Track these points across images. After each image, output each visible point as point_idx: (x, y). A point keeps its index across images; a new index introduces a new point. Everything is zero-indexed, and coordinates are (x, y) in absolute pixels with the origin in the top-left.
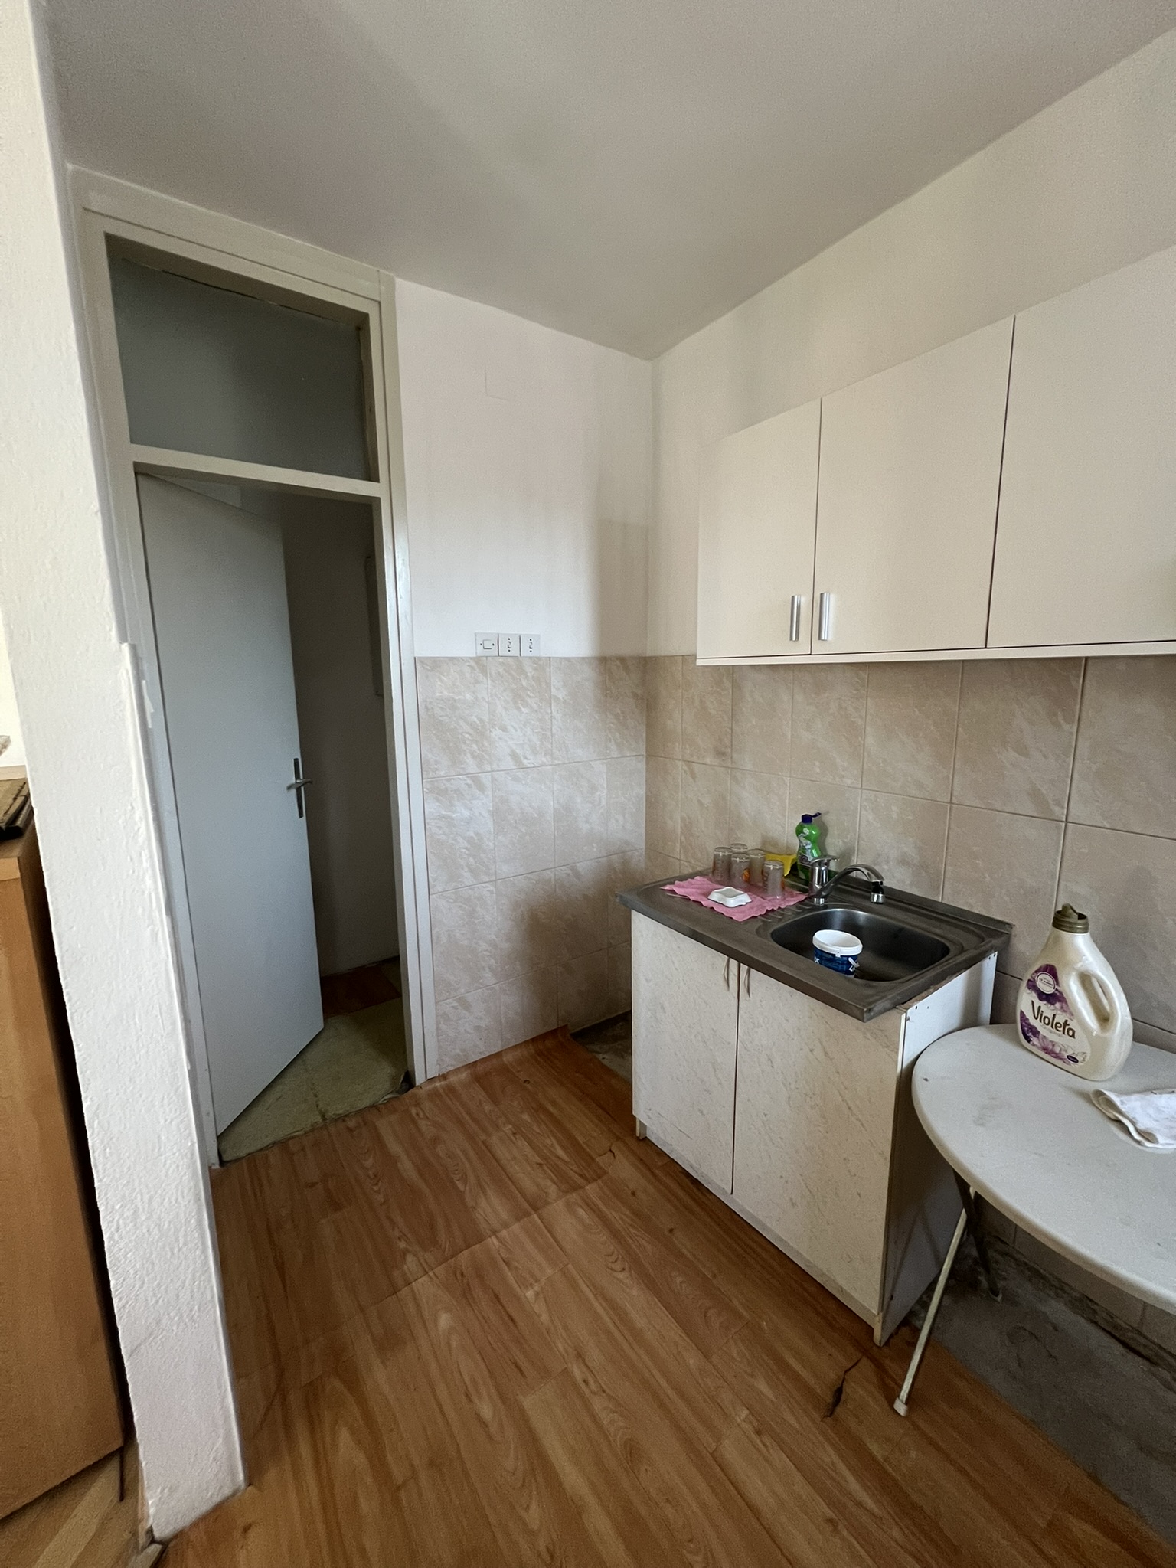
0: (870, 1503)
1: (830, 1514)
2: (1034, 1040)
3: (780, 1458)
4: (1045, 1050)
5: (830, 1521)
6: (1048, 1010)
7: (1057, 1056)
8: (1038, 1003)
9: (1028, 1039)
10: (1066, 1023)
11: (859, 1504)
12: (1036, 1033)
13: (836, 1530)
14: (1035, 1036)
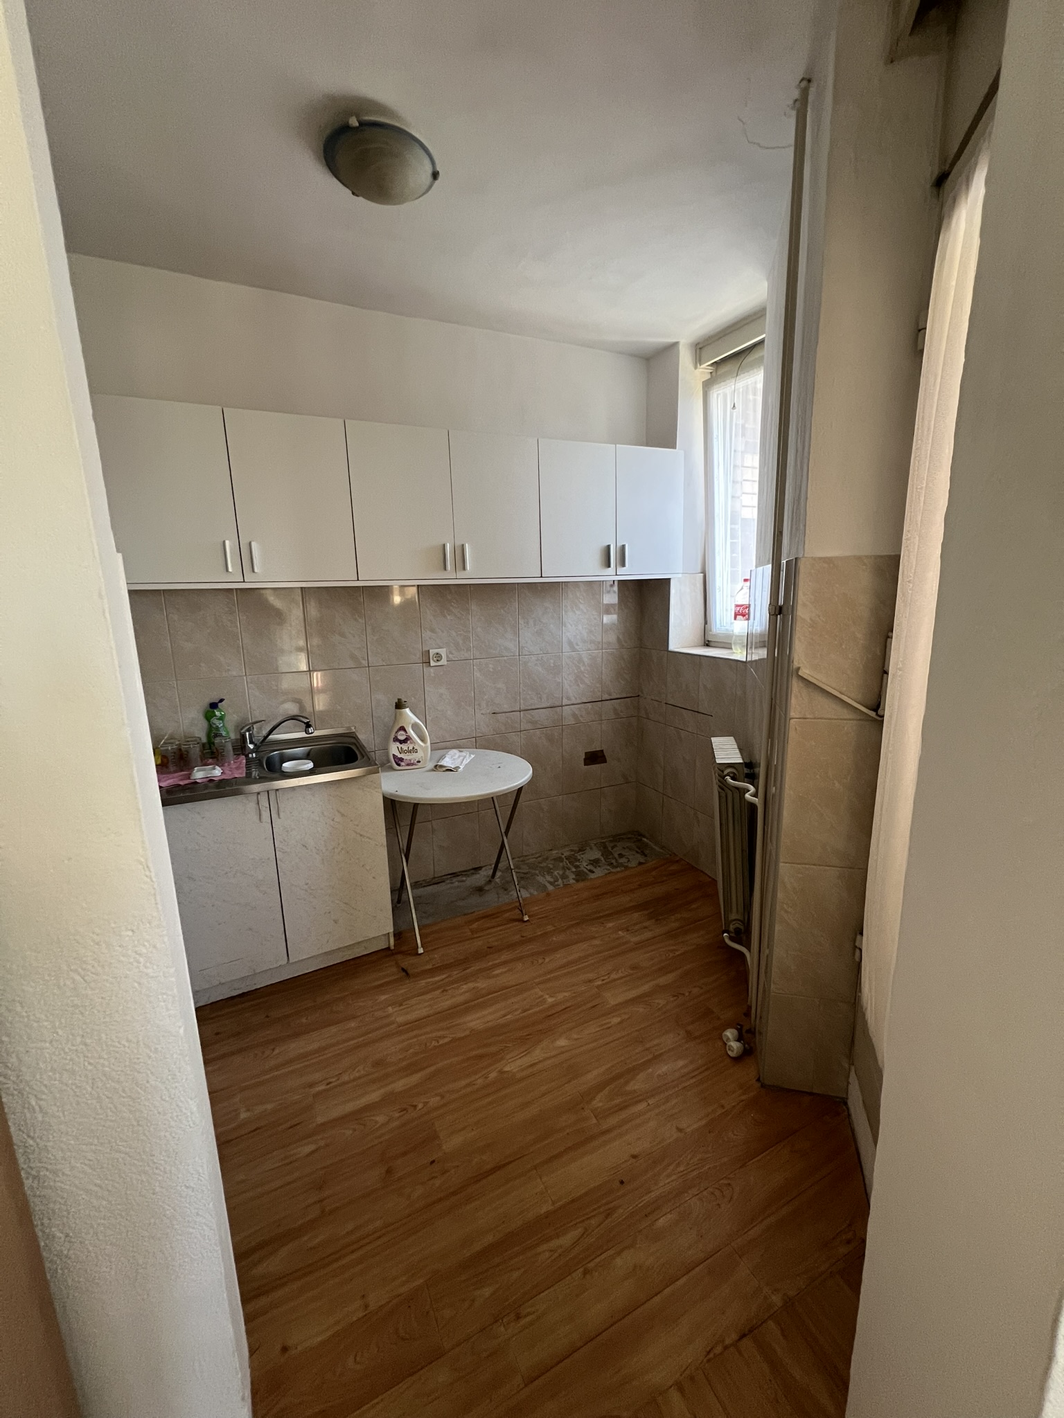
0: (444, 976)
1: (440, 991)
2: (402, 764)
3: (413, 1001)
4: (408, 765)
5: (443, 991)
6: (405, 747)
7: (413, 764)
8: (400, 746)
9: (399, 765)
10: (413, 748)
11: (443, 980)
12: (401, 760)
13: (446, 991)
14: (402, 761)
